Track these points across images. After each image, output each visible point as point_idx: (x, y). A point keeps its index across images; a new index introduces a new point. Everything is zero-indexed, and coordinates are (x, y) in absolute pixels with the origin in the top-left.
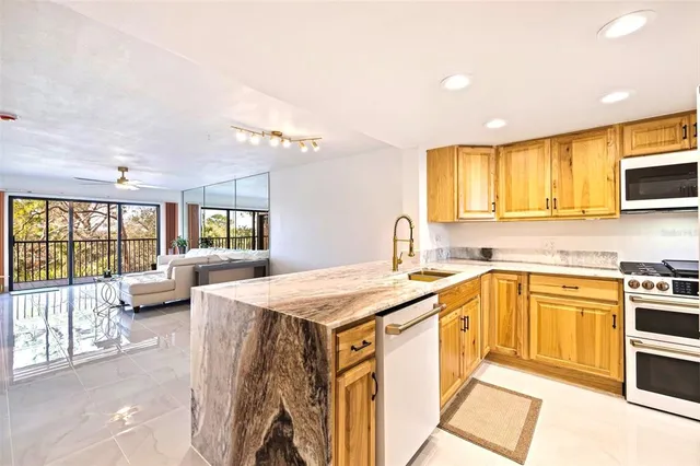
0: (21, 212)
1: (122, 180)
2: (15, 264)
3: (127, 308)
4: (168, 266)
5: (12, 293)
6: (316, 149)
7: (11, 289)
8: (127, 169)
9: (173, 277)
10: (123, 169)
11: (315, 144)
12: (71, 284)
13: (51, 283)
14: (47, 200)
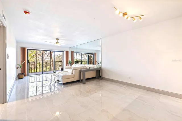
0: (30, 55)
1: (57, 43)
2: (29, 68)
3: (59, 83)
4: (72, 69)
5: (28, 76)
6: (141, 20)
7: (28, 75)
8: (58, 39)
9: (74, 73)
10: (57, 39)
11: (141, 18)
12: (42, 74)
13: (37, 73)
14: (36, 50)
